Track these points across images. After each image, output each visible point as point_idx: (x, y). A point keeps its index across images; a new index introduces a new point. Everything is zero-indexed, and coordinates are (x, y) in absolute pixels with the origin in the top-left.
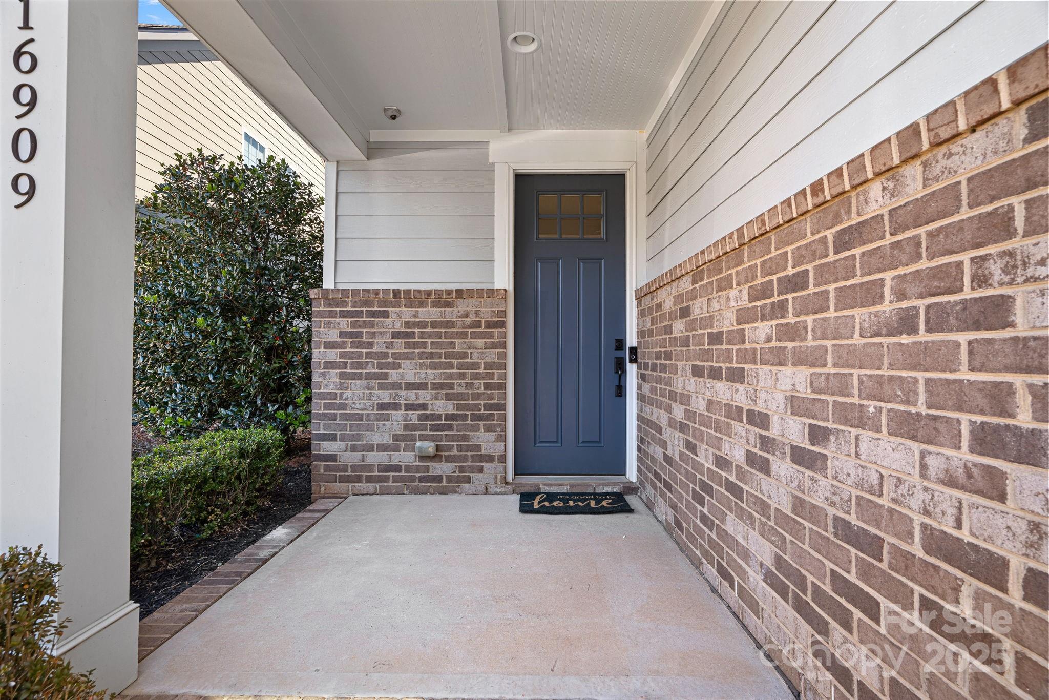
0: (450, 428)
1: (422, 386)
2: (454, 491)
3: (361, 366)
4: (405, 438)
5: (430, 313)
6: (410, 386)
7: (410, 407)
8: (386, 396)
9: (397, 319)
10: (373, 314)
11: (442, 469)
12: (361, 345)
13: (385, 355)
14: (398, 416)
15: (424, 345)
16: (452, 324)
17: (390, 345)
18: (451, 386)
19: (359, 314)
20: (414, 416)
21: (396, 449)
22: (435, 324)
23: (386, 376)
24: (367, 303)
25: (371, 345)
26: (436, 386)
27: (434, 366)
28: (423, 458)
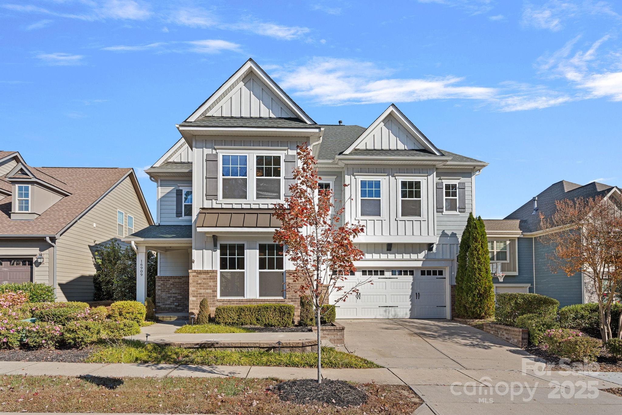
0: (181, 301)
1: (176, 293)
2: (181, 312)
3: (165, 290)
4: (173, 303)
5: (177, 280)
6: (174, 293)
7: (174, 297)
8: (169, 295)
9: (171, 281)
10: (167, 280)
11: (179, 308)
12: (165, 286)
13: (169, 288)
14: (171, 299)
17: (170, 286)
18: (181, 293)
19: (164, 280)
20: (174, 299)
21: (171, 305)
22: (178, 282)
23: (169, 292)
24: (166, 278)
25: (167, 286)
26: (178, 293)
27: (178, 290)
28: (176, 306)
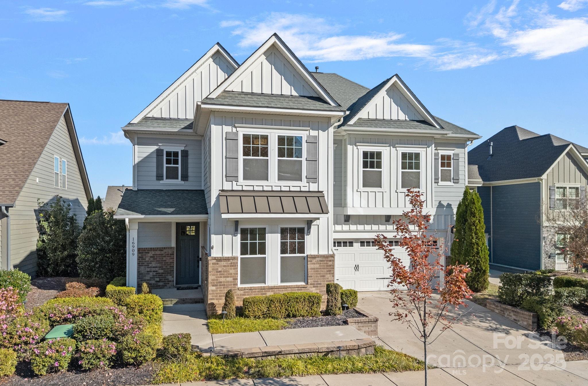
0: (162, 275)
1: (156, 267)
2: (163, 288)
3: (143, 263)
4: (153, 278)
5: (158, 252)
6: (154, 267)
7: (154, 271)
8: (149, 269)
9: (151, 254)
10: (146, 253)
11: (161, 284)
12: (143, 259)
13: (149, 261)
14: (151, 273)
15: (157, 259)
16: (163, 254)
17: (150, 259)
18: (163, 267)
19: (143, 253)
20: (155, 273)
21: (151, 280)
22: (159, 255)
23: (149, 265)
24: (145, 251)
25: (145, 259)
26: (159, 267)
27: (159, 263)
28: (157, 282)
